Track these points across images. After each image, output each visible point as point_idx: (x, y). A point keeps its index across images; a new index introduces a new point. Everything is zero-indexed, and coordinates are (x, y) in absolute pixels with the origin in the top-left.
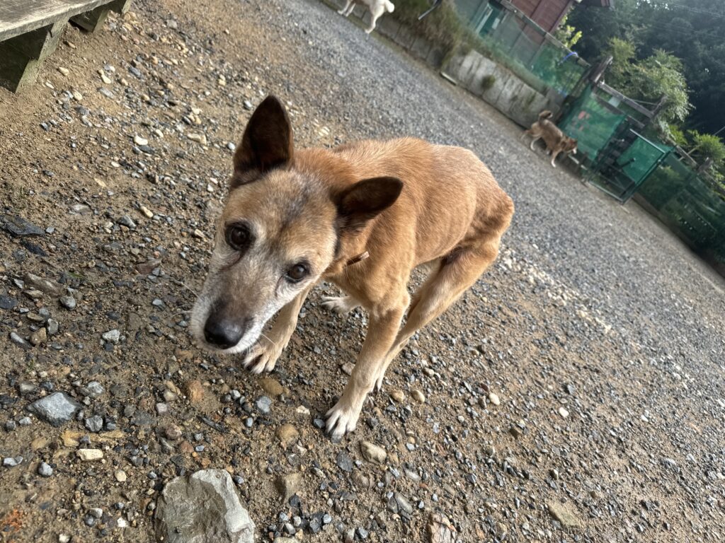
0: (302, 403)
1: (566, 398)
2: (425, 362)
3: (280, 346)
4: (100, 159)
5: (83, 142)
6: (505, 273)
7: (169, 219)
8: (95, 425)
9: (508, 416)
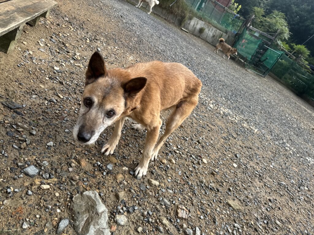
0: (125, 166)
1: (236, 159)
2: (175, 148)
3: (115, 144)
4: (41, 77)
5: (34, 70)
6: (210, 111)
7: (70, 98)
8: (46, 176)
9: (211, 168)
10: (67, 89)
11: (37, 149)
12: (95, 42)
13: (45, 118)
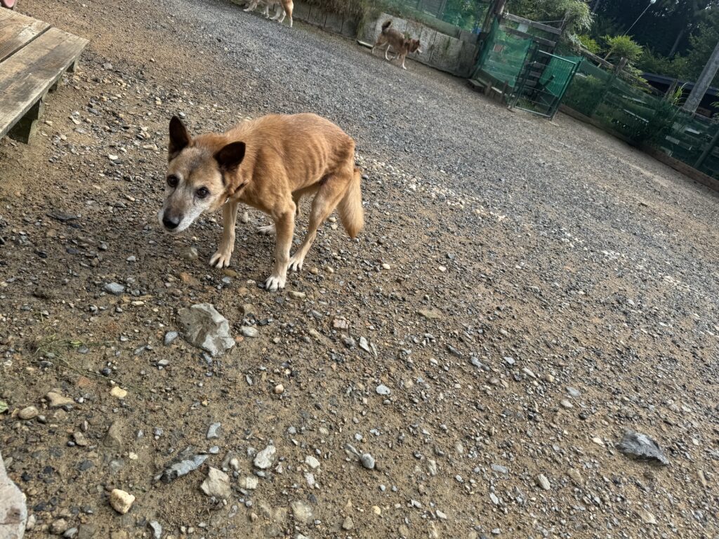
1: (446, 261)
3: (228, 251)
4: (91, 174)
5: (77, 165)
6: (409, 194)
7: (146, 200)
8: (136, 294)
9: (396, 274)
10: (138, 187)
11: (115, 265)
12: (172, 101)
13: (115, 229)
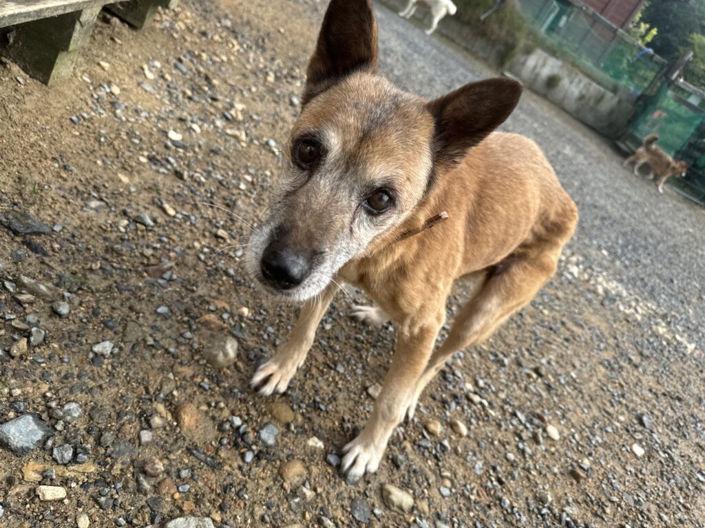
0: (316, 434)
1: (641, 432)
2: (469, 386)
3: (293, 365)
4: (128, 154)
5: (113, 136)
7: (193, 218)
8: (62, 457)
9: (569, 454)
10: (192, 191)
11: (62, 360)
12: (288, 82)
13: (108, 268)
